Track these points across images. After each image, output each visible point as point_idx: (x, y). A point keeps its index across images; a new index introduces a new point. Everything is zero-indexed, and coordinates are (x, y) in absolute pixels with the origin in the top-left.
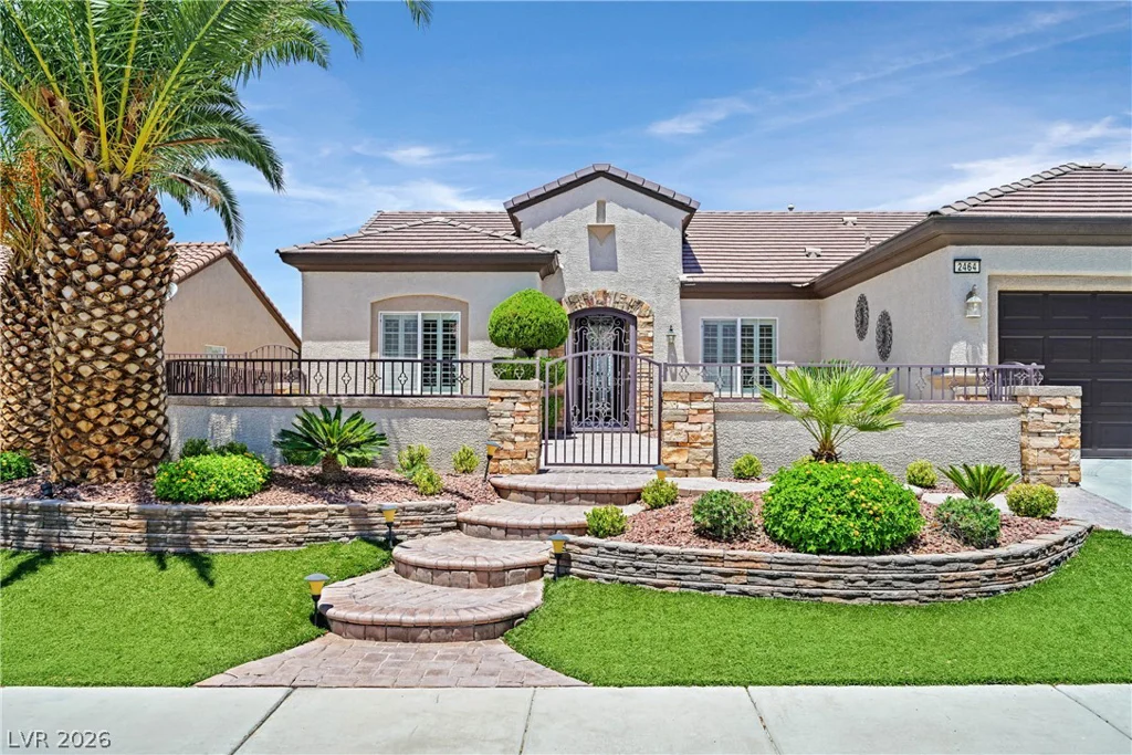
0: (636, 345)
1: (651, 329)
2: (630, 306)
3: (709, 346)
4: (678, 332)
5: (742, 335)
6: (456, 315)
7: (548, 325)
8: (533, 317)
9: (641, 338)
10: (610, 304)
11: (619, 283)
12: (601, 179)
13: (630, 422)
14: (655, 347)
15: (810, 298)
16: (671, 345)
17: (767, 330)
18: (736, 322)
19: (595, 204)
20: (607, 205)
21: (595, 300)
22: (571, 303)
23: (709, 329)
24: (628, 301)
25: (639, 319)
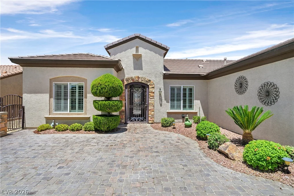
0: (149, 95)
1: (154, 89)
2: (146, 81)
3: (172, 95)
4: (163, 90)
5: (183, 91)
6: (82, 84)
7: (113, 87)
8: (107, 84)
9: (150, 92)
10: (140, 81)
11: (143, 74)
12: (137, 39)
13: (147, 120)
14: (155, 95)
15: (205, 80)
16: (160, 94)
17: (191, 90)
18: (181, 87)
19: (135, 48)
20: (139, 48)
21: (135, 80)
22: (127, 80)
23: (173, 89)
24: (146, 80)
25: (150, 86)
